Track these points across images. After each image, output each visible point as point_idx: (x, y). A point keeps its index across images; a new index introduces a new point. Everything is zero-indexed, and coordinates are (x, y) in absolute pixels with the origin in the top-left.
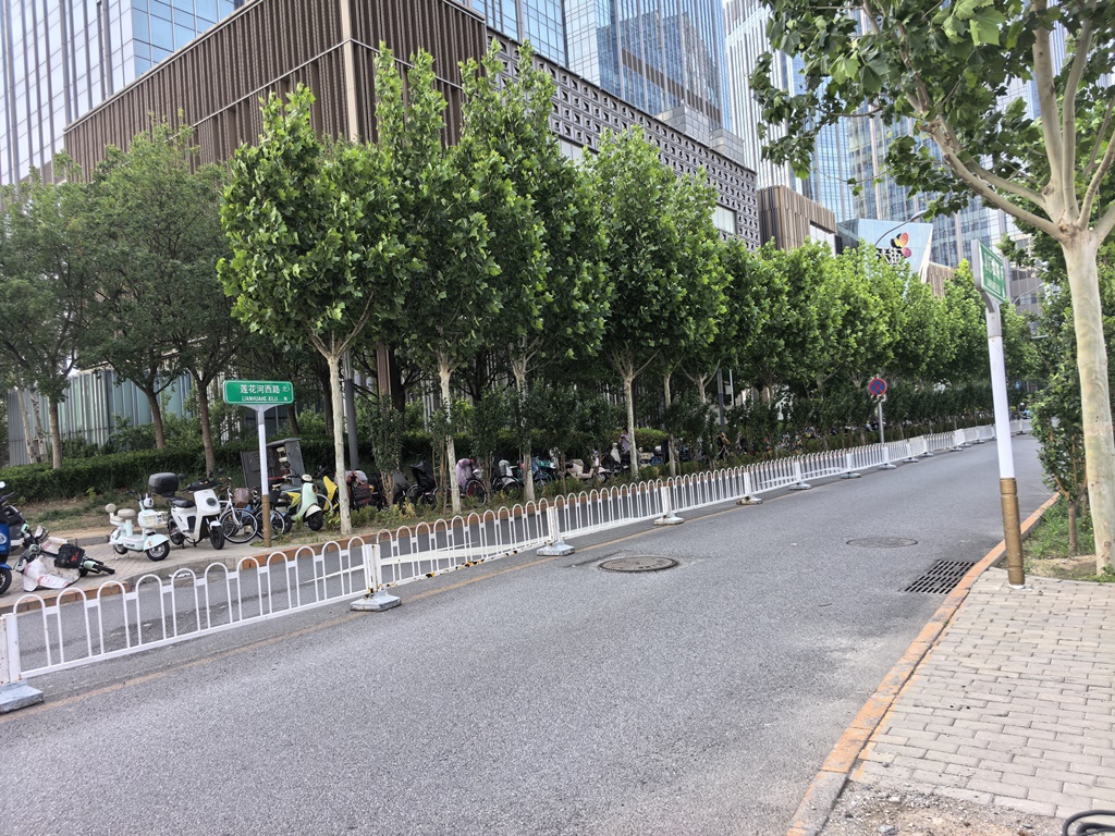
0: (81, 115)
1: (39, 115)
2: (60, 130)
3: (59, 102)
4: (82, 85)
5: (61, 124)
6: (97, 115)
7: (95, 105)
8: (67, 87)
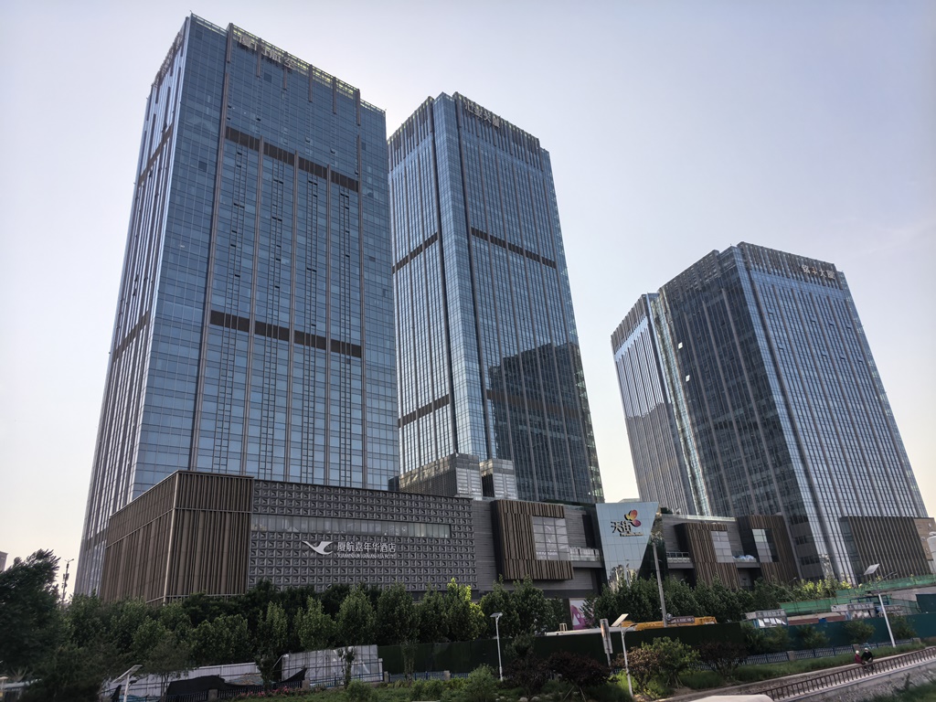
0: (117, 511)
2: (110, 517)
5: (111, 513)
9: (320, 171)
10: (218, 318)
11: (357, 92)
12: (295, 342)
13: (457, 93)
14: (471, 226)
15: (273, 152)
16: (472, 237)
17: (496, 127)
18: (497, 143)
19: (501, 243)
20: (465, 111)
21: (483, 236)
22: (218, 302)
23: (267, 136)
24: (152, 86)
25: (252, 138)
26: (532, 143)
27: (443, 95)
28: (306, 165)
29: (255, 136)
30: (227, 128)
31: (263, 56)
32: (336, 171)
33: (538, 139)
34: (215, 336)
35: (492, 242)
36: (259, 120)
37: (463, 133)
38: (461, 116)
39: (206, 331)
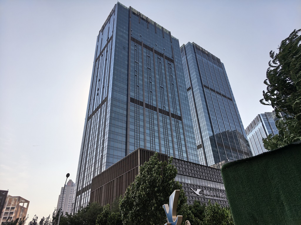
0: (95, 176)
1: (89, 175)
2: (91, 179)
3: (92, 173)
4: (97, 170)
5: (92, 177)
6: (98, 176)
7: (98, 174)
8: (94, 170)
9: (161, 55)
10: (133, 100)
11: (170, 33)
12: (159, 112)
13: (193, 42)
14: (203, 84)
15: (146, 47)
16: (204, 88)
17: (206, 54)
18: (207, 59)
19: (214, 91)
20: (197, 48)
21: (208, 88)
22: (132, 94)
23: (144, 42)
24: (100, 32)
25: (139, 41)
26: (218, 60)
27: (189, 43)
28: (156, 52)
29: (140, 41)
30: (131, 37)
31: (140, 17)
32: (166, 56)
33: (219, 59)
34: (132, 107)
35: (211, 90)
36: (141, 36)
37: (197, 55)
38: (195, 49)
39: (129, 105)
